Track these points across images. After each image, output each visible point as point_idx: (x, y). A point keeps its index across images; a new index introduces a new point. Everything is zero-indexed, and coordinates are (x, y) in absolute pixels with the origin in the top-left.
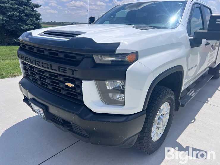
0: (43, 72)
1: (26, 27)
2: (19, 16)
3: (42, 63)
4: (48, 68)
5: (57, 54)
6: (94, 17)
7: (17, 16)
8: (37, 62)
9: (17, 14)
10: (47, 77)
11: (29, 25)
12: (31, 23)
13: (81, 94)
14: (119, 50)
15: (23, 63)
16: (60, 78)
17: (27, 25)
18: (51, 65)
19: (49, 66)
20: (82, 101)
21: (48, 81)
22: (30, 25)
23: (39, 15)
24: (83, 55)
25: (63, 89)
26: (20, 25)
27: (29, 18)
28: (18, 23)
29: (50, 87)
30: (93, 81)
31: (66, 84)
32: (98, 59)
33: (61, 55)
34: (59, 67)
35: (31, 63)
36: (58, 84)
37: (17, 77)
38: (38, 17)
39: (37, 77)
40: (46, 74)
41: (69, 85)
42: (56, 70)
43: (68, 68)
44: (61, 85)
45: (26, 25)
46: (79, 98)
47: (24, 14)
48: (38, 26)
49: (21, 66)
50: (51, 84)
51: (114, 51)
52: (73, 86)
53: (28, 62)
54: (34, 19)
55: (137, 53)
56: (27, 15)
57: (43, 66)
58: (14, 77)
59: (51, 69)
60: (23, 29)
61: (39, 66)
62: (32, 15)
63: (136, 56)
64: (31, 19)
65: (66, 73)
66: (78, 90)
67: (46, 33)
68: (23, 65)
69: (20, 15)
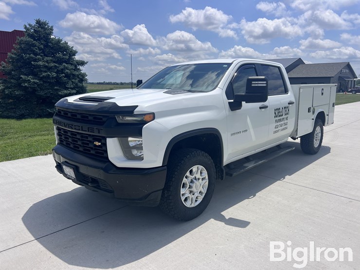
0: (76, 135)
1: (65, 92)
2: (57, 78)
3: (75, 126)
4: (79, 130)
5: (87, 117)
6: (142, 81)
7: (53, 78)
8: (70, 125)
9: (54, 75)
10: (79, 139)
11: (70, 90)
12: (72, 86)
13: (106, 151)
14: (136, 111)
15: (58, 129)
16: (90, 139)
17: (67, 89)
18: (82, 127)
19: (80, 128)
20: (107, 158)
21: (79, 143)
22: (71, 88)
23: (84, 75)
24: (108, 116)
25: (92, 148)
26: (57, 90)
27: (70, 79)
28: (55, 86)
29: (81, 149)
30: (116, 138)
31: (95, 143)
32: (120, 119)
33: (90, 118)
34: (88, 128)
35: (65, 126)
36: (88, 144)
37: (49, 155)
38: (82, 78)
39: (70, 140)
40: (78, 137)
41: (97, 143)
42: (86, 131)
43: (95, 128)
44: (91, 145)
45: (65, 90)
46: (105, 155)
47: (64, 74)
48: (82, 90)
49: (56, 132)
50: (82, 145)
51: (133, 112)
52: (100, 144)
53: (62, 126)
54: (77, 81)
55: (153, 114)
56: (67, 76)
57: (75, 129)
58: (46, 155)
59: (82, 130)
60: (61, 95)
61: (72, 128)
62: (74, 75)
63: (153, 116)
64: (72, 82)
65: (94, 132)
66: (104, 148)
67: (81, 99)
68: (57, 131)
69: (57, 76)
